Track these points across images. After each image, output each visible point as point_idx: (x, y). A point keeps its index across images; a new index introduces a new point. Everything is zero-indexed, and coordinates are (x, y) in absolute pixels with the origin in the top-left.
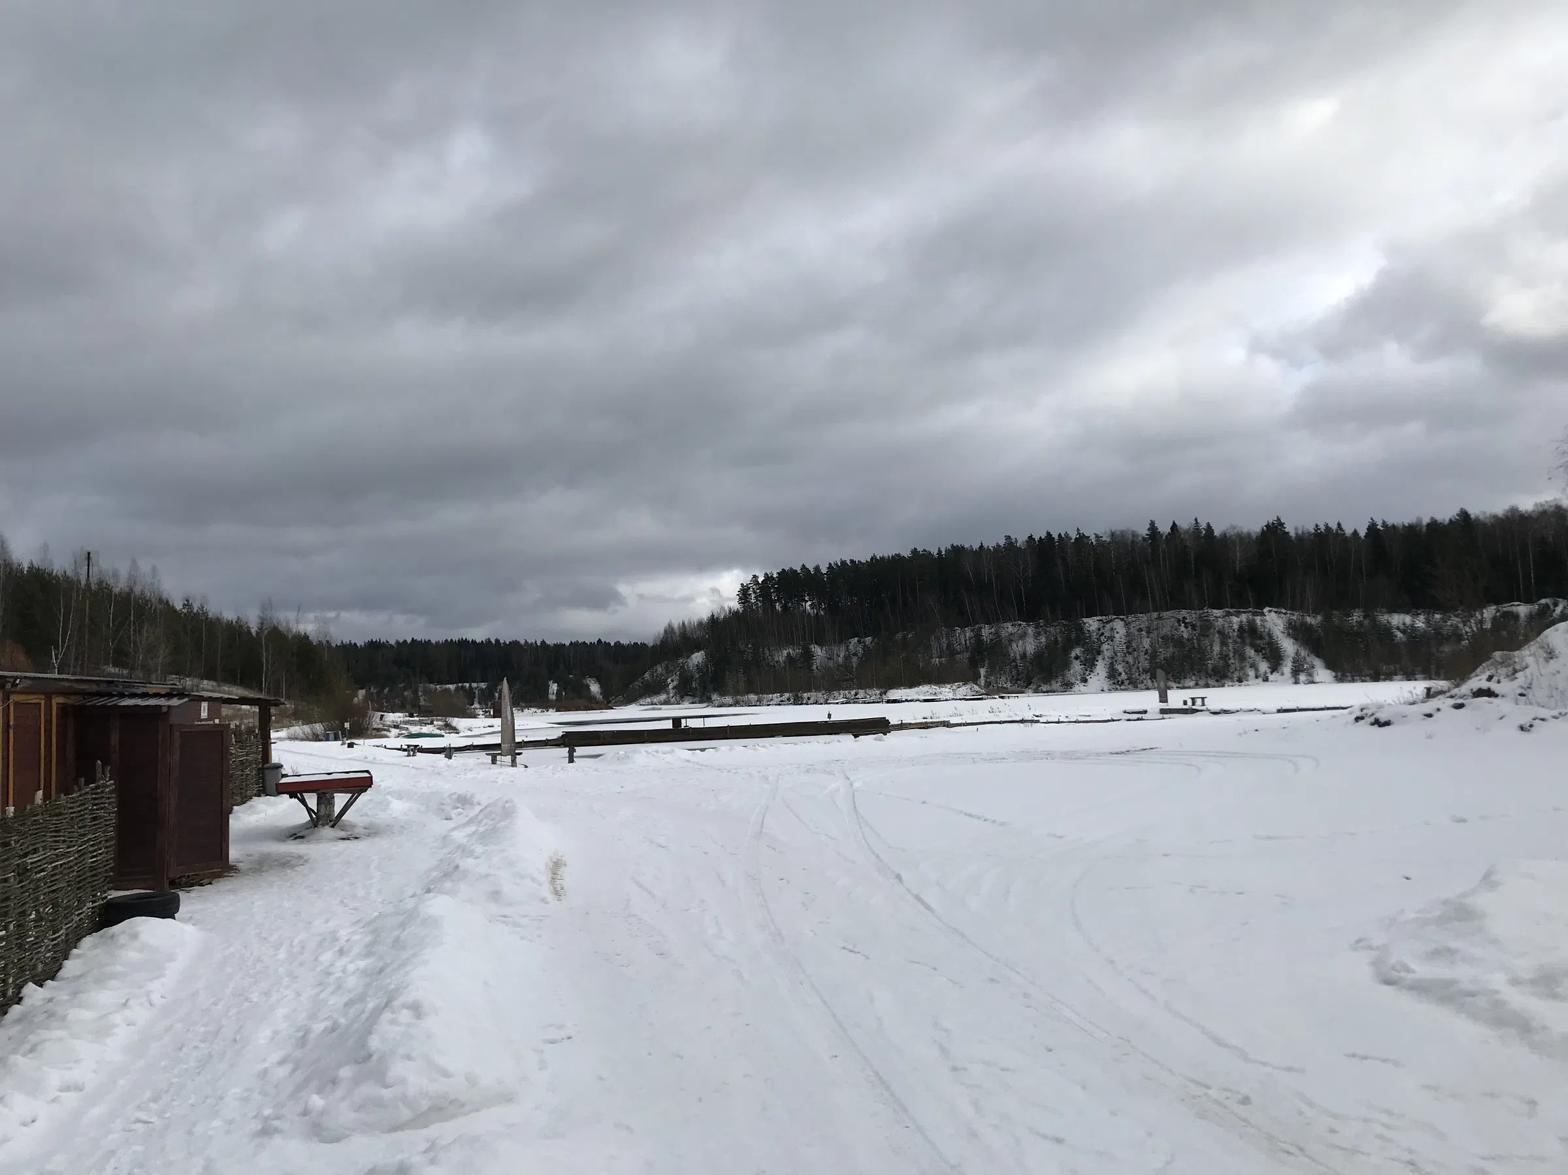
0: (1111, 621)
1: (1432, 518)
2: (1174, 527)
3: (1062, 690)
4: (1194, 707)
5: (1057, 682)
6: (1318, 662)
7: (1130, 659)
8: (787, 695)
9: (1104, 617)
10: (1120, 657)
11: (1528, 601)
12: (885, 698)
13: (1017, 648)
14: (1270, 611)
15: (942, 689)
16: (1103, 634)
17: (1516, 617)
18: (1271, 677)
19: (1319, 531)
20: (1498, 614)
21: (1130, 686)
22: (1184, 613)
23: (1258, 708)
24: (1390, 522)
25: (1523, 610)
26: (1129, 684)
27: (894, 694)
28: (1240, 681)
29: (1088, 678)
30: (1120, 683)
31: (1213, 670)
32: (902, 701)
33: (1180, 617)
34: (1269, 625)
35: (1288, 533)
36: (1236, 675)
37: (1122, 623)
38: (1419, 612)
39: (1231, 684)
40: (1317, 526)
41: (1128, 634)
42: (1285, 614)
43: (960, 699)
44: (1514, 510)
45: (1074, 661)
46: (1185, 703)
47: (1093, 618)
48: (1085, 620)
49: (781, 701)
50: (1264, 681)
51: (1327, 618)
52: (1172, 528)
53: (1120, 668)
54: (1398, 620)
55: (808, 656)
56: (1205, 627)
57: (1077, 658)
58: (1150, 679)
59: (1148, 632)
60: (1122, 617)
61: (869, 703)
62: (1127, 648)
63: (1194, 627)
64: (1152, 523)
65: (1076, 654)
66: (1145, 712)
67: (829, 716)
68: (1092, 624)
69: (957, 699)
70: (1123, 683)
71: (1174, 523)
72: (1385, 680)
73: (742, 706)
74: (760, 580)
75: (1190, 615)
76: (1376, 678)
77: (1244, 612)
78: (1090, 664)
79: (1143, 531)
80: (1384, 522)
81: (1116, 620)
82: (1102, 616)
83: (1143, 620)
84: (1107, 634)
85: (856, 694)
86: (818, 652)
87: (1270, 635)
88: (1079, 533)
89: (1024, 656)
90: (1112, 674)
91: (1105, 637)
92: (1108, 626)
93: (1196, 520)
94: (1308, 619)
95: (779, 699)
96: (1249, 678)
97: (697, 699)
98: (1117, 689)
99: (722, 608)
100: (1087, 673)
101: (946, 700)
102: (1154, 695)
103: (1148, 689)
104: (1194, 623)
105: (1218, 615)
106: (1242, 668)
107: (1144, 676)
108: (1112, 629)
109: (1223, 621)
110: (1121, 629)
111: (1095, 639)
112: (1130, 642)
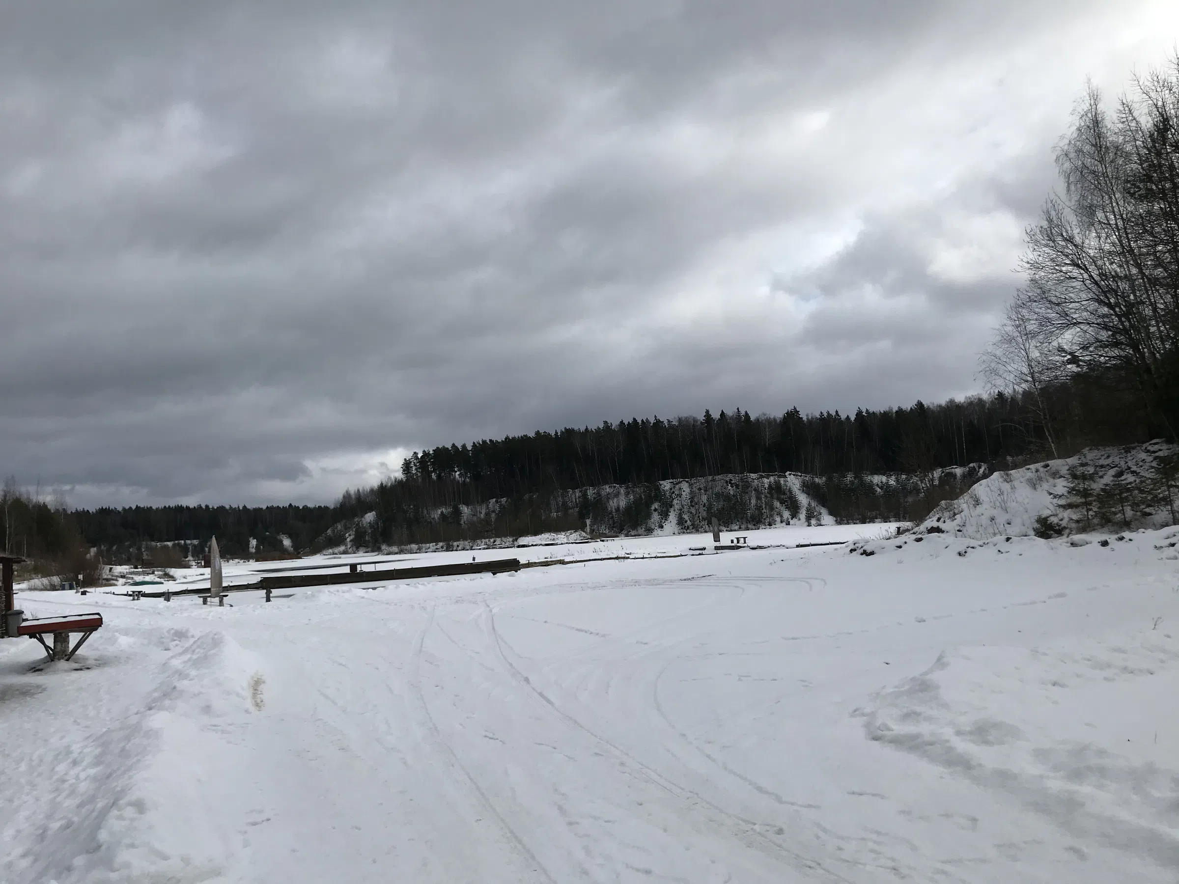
0: (680, 482)
1: (899, 407)
2: (723, 414)
3: (646, 534)
4: (738, 545)
5: (642, 528)
6: (824, 511)
7: (693, 510)
8: (441, 544)
9: (675, 480)
10: (685, 510)
11: (962, 465)
12: (516, 544)
13: (613, 504)
14: (790, 474)
15: (558, 536)
16: (674, 492)
17: (954, 476)
18: (792, 522)
19: (823, 417)
20: (943, 474)
21: (693, 530)
22: (730, 476)
23: (783, 544)
24: (871, 411)
25: (959, 471)
26: (693, 529)
27: (523, 540)
28: (770, 525)
29: (664, 524)
30: (686, 528)
31: (751, 518)
32: (529, 546)
33: (728, 479)
34: (789, 484)
35: (802, 418)
36: (768, 520)
37: (687, 485)
38: (891, 473)
39: (764, 527)
40: (821, 413)
41: (691, 492)
42: (801, 476)
43: (572, 543)
44: (952, 401)
45: (654, 512)
46: (732, 542)
47: (667, 481)
48: (661, 482)
49: (437, 549)
50: (787, 524)
51: (830, 479)
52: (721, 415)
53: (686, 517)
54: (877, 479)
55: (457, 513)
56: (746, 486)
57: (655, 510)
58: (708, 524)
59: (706, 491)
60: (687, 480)
61: (504, 548)
62: (691, 502)
63: (737, 486)
64: (707, 412)
65: (655, 508)
66: (704, 549)
67: (474, 559)
68: (666, 485)
69: (569, 543)
70: (688, 528)
71: (722, 411)
72: (869, 522)
73: (405, 553)
74: (420, 456)
75: (735, 478)
76: (863, 522)
77: (772, 475)
78: (665, 515)
79: (701, 417)
80: (867, 410)
81: (683, 482)
82: (673, 479)
83: (701, 482)
85: (494, 541)
86: (465, 510)
87: (790, 491)
88: (656, 419)
89: (618, 509)
90: (681, 522)
91: (675, 494)
92: (677, 486)
93: (738, 409)
94: (817, 480)
95: (435, 547)
96: (776, 523)
97: (370, 549)
98: (684, 533)
99: (389, 478)
100: (663, 521)
101: (562, 544)
102: (710, 536)
103: (706, 532)
104: (738, 483)
105: (754, 477)
106: (772, 516)
107: (703, 523)
108: (680, 489)
109: (756, 482)
110: (686, 489)
111: (668, 496)
112: (693, 498)
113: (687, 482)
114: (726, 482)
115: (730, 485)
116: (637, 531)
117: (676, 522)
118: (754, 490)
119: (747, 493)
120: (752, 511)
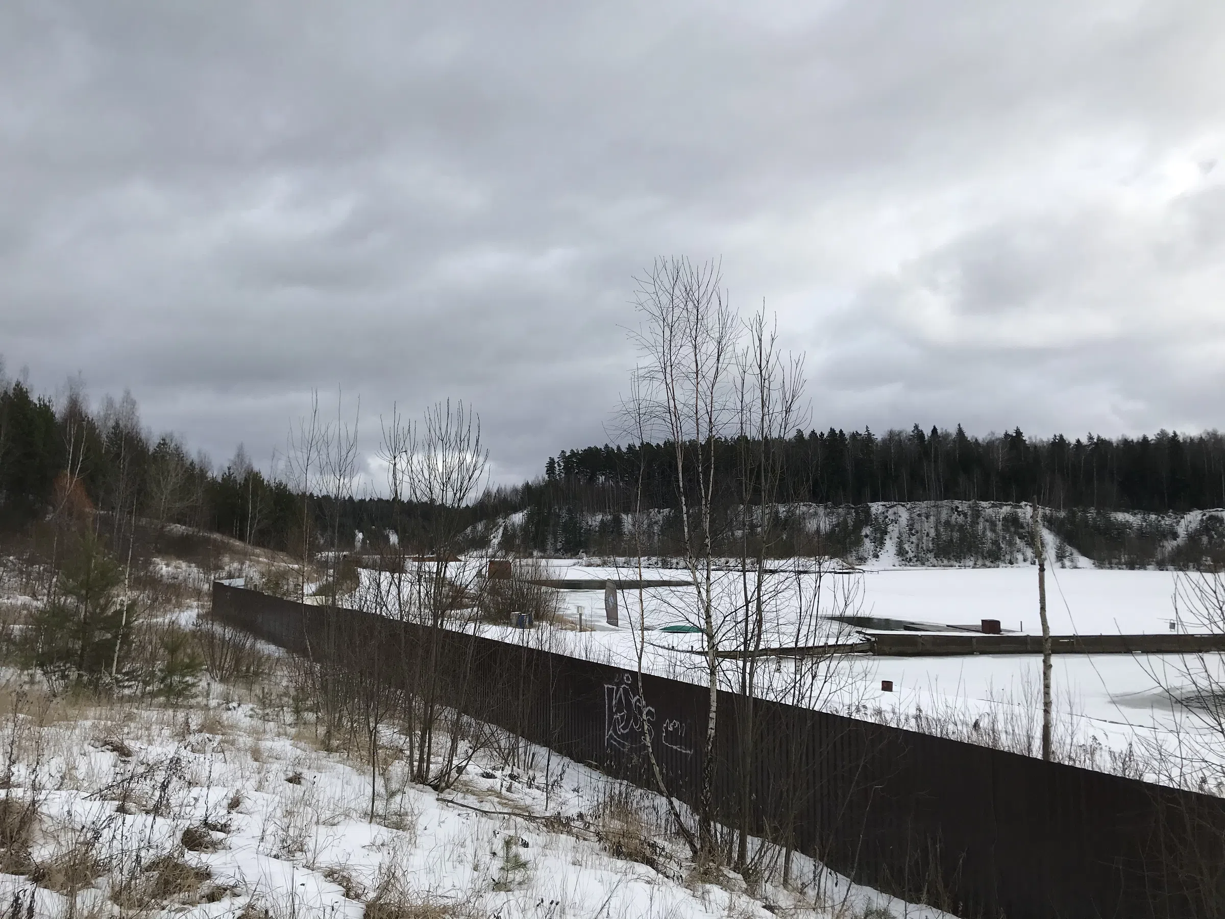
0: (895, 506)
6: (1075, 552)
7: (914, 539)
9: (887, 503)
10: (905, 539)
14: (1026, 505)
16: (887, 517)
17: (1220, 520)
21: (918, 563)
22: (956, 502)
27: (771, 564)
28: (1011, 563)
30: (908, 560)
31: (987, 553)
32: (778, 572)
33: (954, 506)
34: (1027, 516)
36: (1008, 557)
37: (904, 509)
39: (1004, 565)
42: (1038, 508)
45: (865, 539)
47: (877, 503)
48: (871, 504)
51: (1071, 513)
52: (932, 431)
53: (906, 547)
54: (1121, 517)
56: (977, 514)
57: (867, 536)
58: (935, 557)
59: (927, 518)
60: (904, 503)
62: (911, 530)
63: (965, 515)
65: (866, 533)
68: (876, 508)
70: (911, 560)
72: (1139, 568)
75: (963, 506)
77: (1006, 505)
78: (880, 542)
80: (1099, 437)
81: (900, 506)
82: (884, 501)
83: (922, 506)
84: (892, 517)
87: (1030, 525)
89: (818, 531)
91: (890, 519)
92: (891, 511)
94: (1057, 514)
96: (1019, 561)
98: (906, 565)
99: (533, 479)
103: (934, 566)
104: (966, 511)
105: (985, 506)
106: (1011, 553)
107: (929, 555)
108: (895, 513)
109: (989, 511)
110: (903, 514)
111: (880, 521)
112: (912, 525)
113: (903, 506)
114: (952, 509)
115: (956, 513)
117: (895, 552)
118: (987, 521)
119: (978, 524)
120: (988, 546)
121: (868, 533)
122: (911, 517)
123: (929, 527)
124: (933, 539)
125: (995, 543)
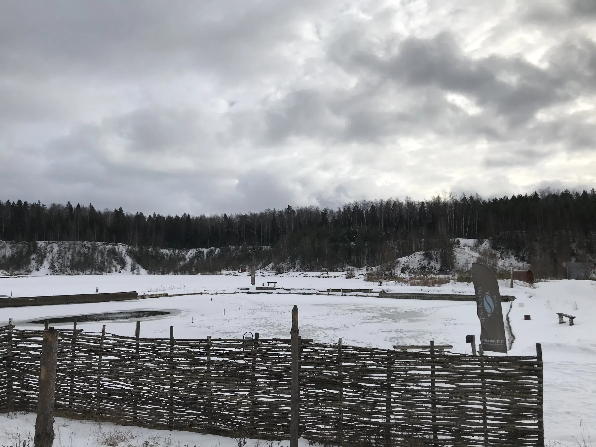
0: (52, 243)
2: (78, 205)
3: (26, 274)
5: (23, 270)
6: (140, 266)
7: (60, 260)
9: (48, 241)
10: (55, 259)
11: (207, 248)
14: (120, 244)
16: (47, 249)
17: (203, 253)
18: (122, 271)
19: (138, 215)
20: (197, 252)
21: (61, 273)
22: (85, 242)
24: (161, 215)
25: (205, 251)
28: (109, 272)
29: (39, 268)
30: (55, 271)
31: (98, 267)
34: (120, 250)
35: (124, 214)
36: (108, 269)
37: (56, 245)
38: (170, 249)
39: (106, 273)
40: (138, 213)
42: (125, 246)
46: (263, 285)
47: (42, 241)
48: (38, 242)
50: (119, 273)
51: (141, 249)
53: (55, 265)
54: (164, 251)
56: (95, 248)
57: (33, 259)
58: (70, 270)
59: (69, 250)
62: (59, 256)
63: (89, 249)
64: (69, 203)
67: (97, 290)
68: (41, 244)
70: (57, 271)
75: (88, 244)
76: (163, 273)
77: (110, 244)
78: (40, 262)
79: (65, 204)
82: (46, 241)
83: (66, 244)
84: (49, 249)
87: (121, 254)
90: (52, 267)
91: (48, 250)
93: (91, 204)
94: (135, 249)
96: (113, 271)
98: (54, 274)
100: (39, 266)
103: (69, 274)
104: (89, 247)
105: (99, 244)
106: (110, 267)
107: (67, 269)
108: (51, 247)
109: (101, 247)
110: (56, 248)
111: (42, 251)
112: (60, 253)
113: (56, 243)
114: (82, 245)
115: (84, 247)
116: (19, 271)
117: (49, 267)
118: (100, 252)
119: (95, 253)
120: (98, 264)
121: (34, 257)
122: (59, 249)
123: (69, 255)
124: (71, 261)
125: (103, 262)
